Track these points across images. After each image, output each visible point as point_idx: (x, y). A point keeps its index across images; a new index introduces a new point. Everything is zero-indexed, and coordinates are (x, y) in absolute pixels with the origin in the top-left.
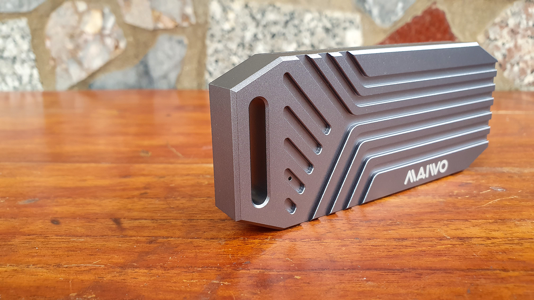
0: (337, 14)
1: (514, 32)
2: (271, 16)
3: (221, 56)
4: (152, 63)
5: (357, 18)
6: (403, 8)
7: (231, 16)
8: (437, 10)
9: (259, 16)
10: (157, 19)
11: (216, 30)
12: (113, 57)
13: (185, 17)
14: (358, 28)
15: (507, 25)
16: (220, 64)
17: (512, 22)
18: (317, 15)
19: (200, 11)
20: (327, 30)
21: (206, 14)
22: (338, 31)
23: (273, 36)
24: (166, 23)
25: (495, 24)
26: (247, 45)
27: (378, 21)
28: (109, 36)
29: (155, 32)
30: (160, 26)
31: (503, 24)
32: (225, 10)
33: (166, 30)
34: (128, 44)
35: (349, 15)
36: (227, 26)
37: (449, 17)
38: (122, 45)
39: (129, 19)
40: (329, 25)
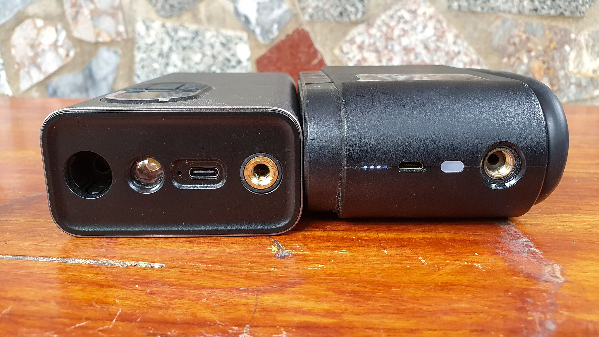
0: (230, 33)
1: (361, 48)
2: (182, 34)
3: (146, 63)
4: (94, 68)
5: (245, 35)
6: (278, 29)
7: (152, 32)
8: (303, 30)
9: (172, 34)
10: (98, 35)
11: (141, 43)
12: (64, 63)
13: (119, 34)
14: (245, 43)
15: (355, 42)
16: (146, 69)
17: (358, 40)
18: (215, 33)
19: (130, 29)
20: (223, 45)
21: (134, 31)
22: (232, 45)
23: (184, 48)
24: (104, 38)
25: (346, 42)
26: (165, 55)
27: (260, 39)
28: (62, 46)
29: (97, 45)
30: (101, 40)
31: (352, 41)
32: (148, 28)
33: (104, 43)
34: (76, 54)
35: (239, 33)
36: (149, 41)
37: (312, 36)
38: (72, 54)
39: (76, 34)
40: (224, 41)
